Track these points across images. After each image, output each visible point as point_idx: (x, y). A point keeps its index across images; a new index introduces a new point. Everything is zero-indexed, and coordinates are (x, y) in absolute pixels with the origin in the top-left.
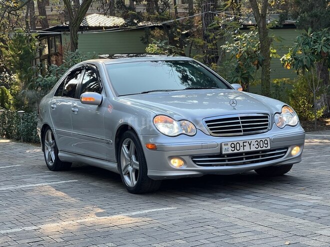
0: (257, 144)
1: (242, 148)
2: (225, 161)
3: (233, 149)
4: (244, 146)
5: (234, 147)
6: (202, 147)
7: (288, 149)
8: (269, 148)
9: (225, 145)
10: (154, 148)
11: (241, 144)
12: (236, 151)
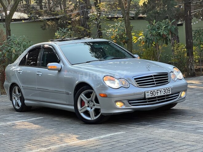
0: (164, 91)
1: (156, 94)
2: (147, 102)
3: (152, 95)
4: (157, 93)
5: (152, 94)
6: (134, 94)
7: (179, 93)
8: (171, 93)
9: (147, 92)
10: (106, 96)
12: (153, 96)
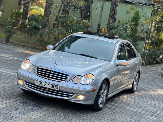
0: (52, 86)
1: (44, 85)
4: (45, 84)
5: (40, 83)
6: (28, 78)
7: (74, 94)
8: (58, 90)
9: (37, 80)
11: (44, 83)
12: (41, 85)
